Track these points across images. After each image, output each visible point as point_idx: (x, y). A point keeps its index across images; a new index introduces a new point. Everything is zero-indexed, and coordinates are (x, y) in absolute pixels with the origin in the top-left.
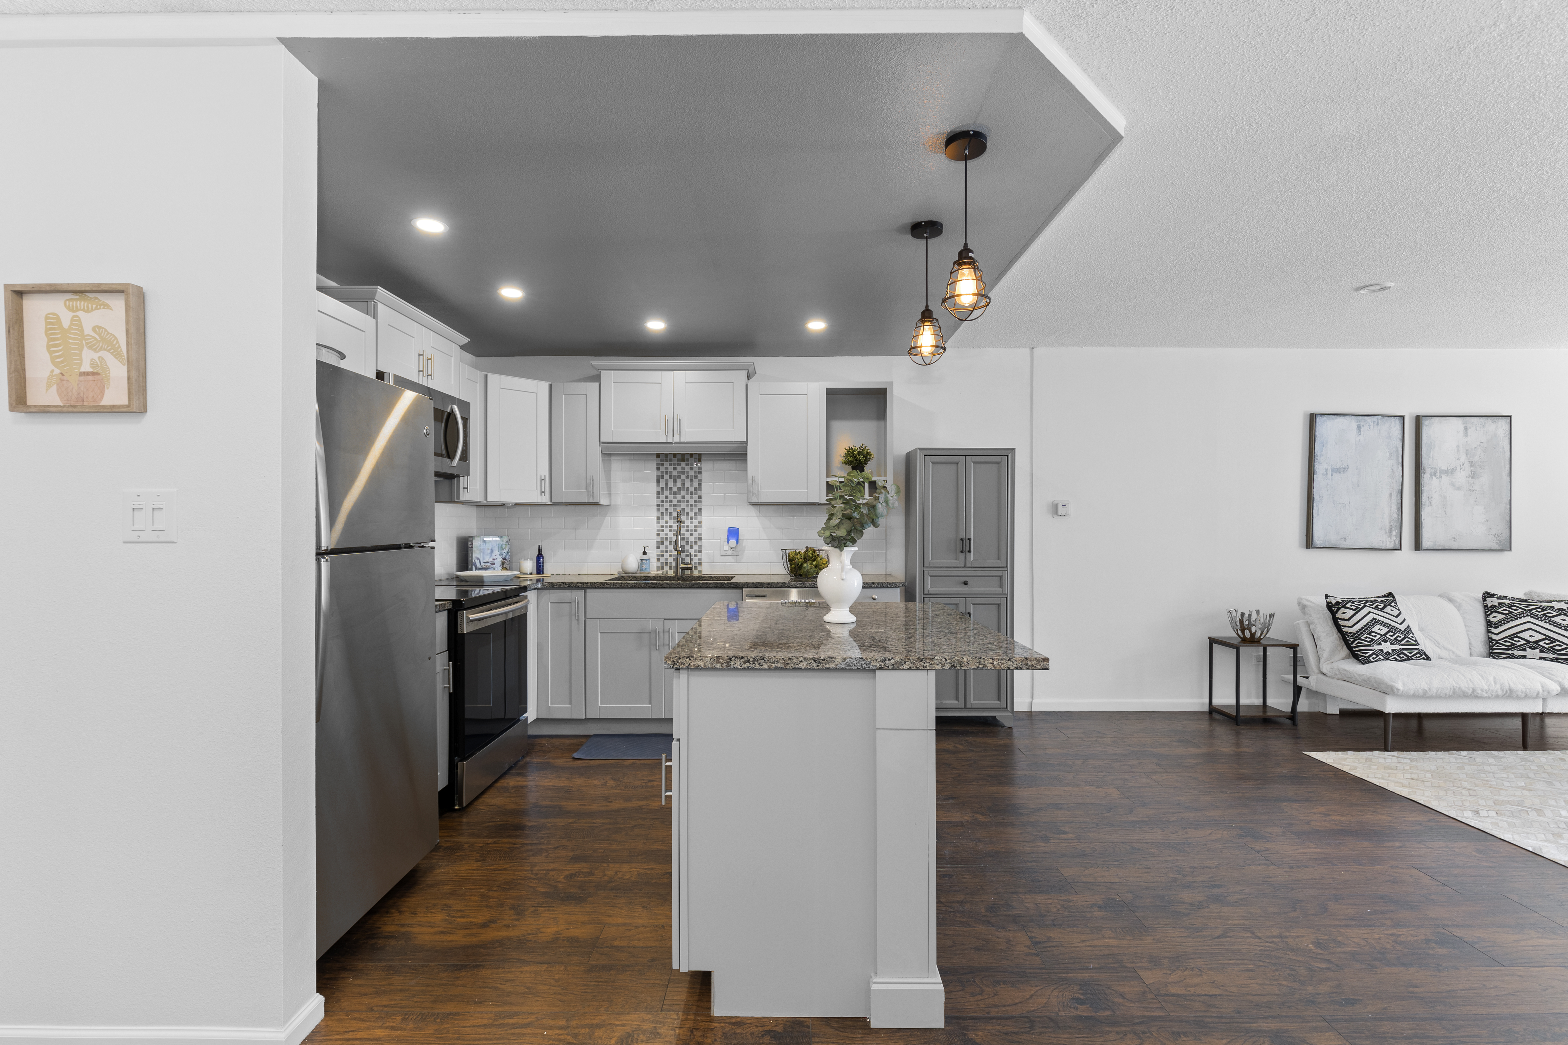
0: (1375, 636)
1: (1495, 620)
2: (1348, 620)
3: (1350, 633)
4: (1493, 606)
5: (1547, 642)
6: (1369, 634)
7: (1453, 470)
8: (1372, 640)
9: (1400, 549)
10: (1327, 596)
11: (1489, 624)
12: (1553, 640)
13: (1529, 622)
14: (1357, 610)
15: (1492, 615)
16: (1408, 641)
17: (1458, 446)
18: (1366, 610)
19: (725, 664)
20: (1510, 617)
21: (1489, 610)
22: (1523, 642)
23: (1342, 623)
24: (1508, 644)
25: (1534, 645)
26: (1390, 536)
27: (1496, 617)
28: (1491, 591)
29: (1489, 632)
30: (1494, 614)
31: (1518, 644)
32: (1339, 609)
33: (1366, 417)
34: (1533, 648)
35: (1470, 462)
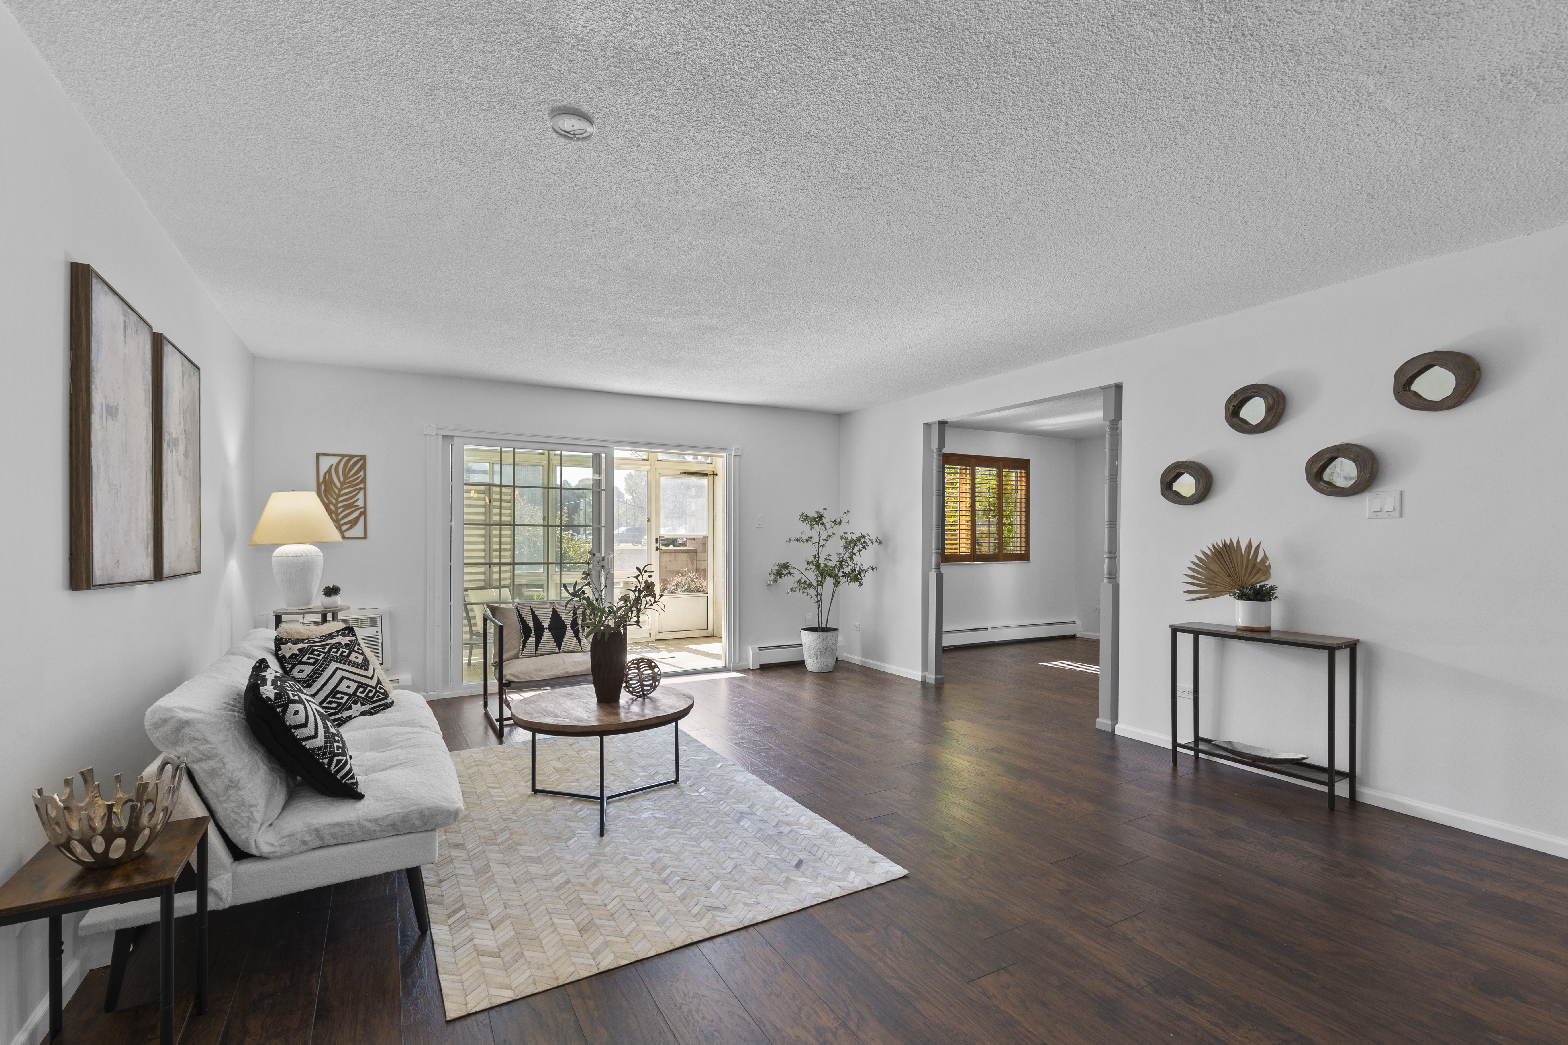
4: (293, 656)
5: (360, 690)
7: (178, 440)
9: (150, 580)
12: (365, 686)
13: (336, 668)
17: (180, 404)
23: (299, 733)
24: (334, 705)
28: (286, 634)
34: (356, 703)
35: (185, 430)
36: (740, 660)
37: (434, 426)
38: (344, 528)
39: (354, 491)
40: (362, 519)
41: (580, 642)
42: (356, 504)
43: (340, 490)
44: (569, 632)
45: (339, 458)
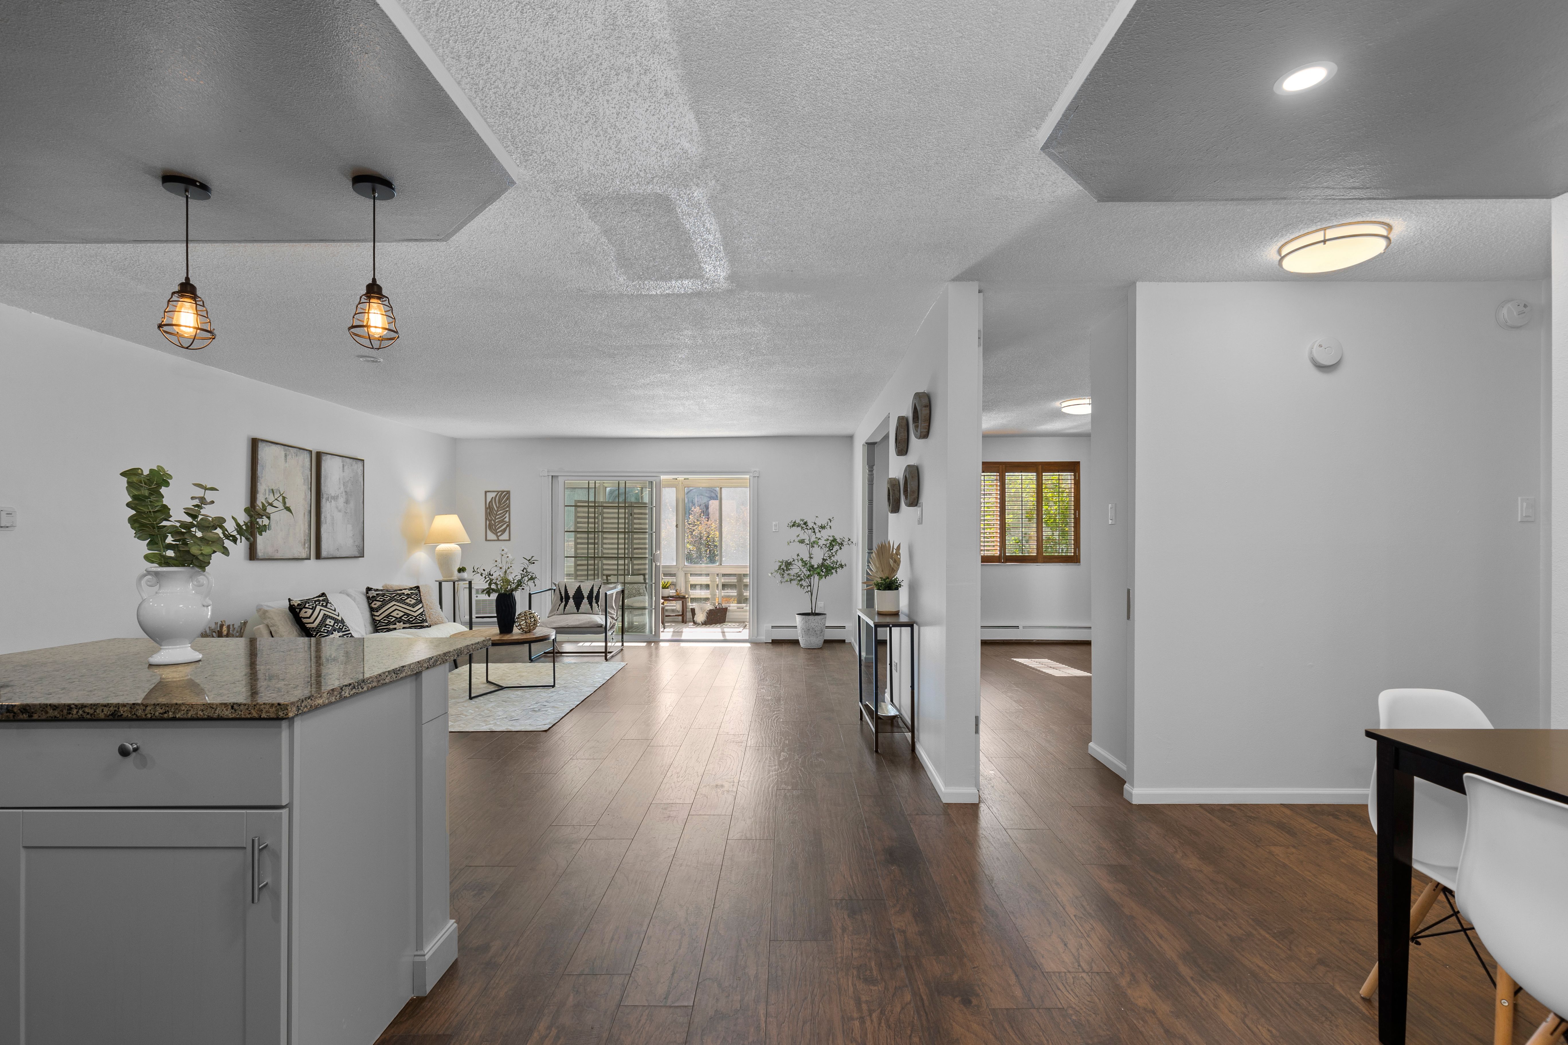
0: (329, 628)
1: (376, 606)
2: (309, 618)
3: (313, 628)
4: (373, 597)
5: (406, 616)
6: (325, 627)
7: (338, 496)
8: (328, 631)
9: (310, 559)
10: (290, 600)
11: (372, 610)
12: (408, 615)
13: (395, 605)
14: (314, 609)
15: (373, 603)
16: (345, 628)
17: (339, 479)
18: (318, 608)
19: (338, 696)
20: (385, 603)
21: (370, 600)
22: (394, 619)
23: (305, 621)
24: (386, 622)
25: (399, 620)
26: (304, 548)
27: (377, 604)
28: (370, 587)
29: (372, 615)
30: (375, 602)
31: (392, 620)
32: (301, 610)
33: (290, 448)
34: (399, 622)
35: (346, 491)
36: (758, 635)
37: (546, 470)
38: (499, 534)
39: (503, 512)
40: (508, 528)
41: (592, 608)
42: (505, 520)
43: (498, 511)
44: (585, 601)
45: (496, 493)
